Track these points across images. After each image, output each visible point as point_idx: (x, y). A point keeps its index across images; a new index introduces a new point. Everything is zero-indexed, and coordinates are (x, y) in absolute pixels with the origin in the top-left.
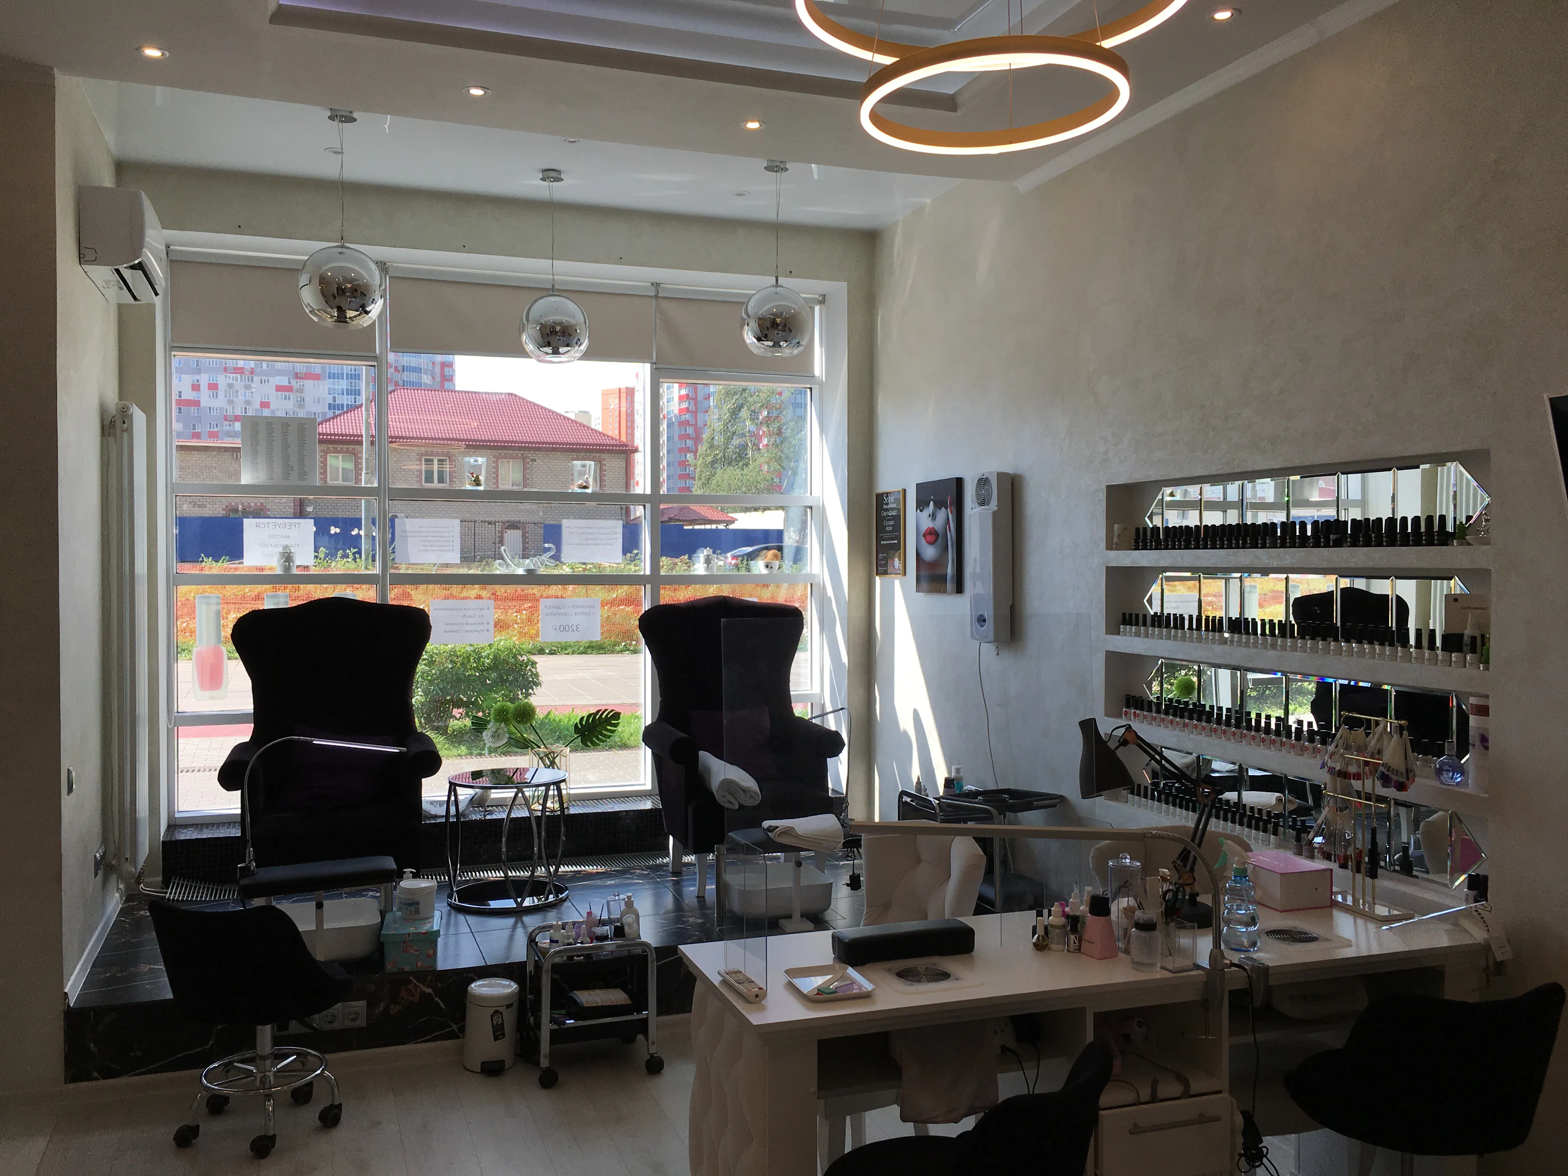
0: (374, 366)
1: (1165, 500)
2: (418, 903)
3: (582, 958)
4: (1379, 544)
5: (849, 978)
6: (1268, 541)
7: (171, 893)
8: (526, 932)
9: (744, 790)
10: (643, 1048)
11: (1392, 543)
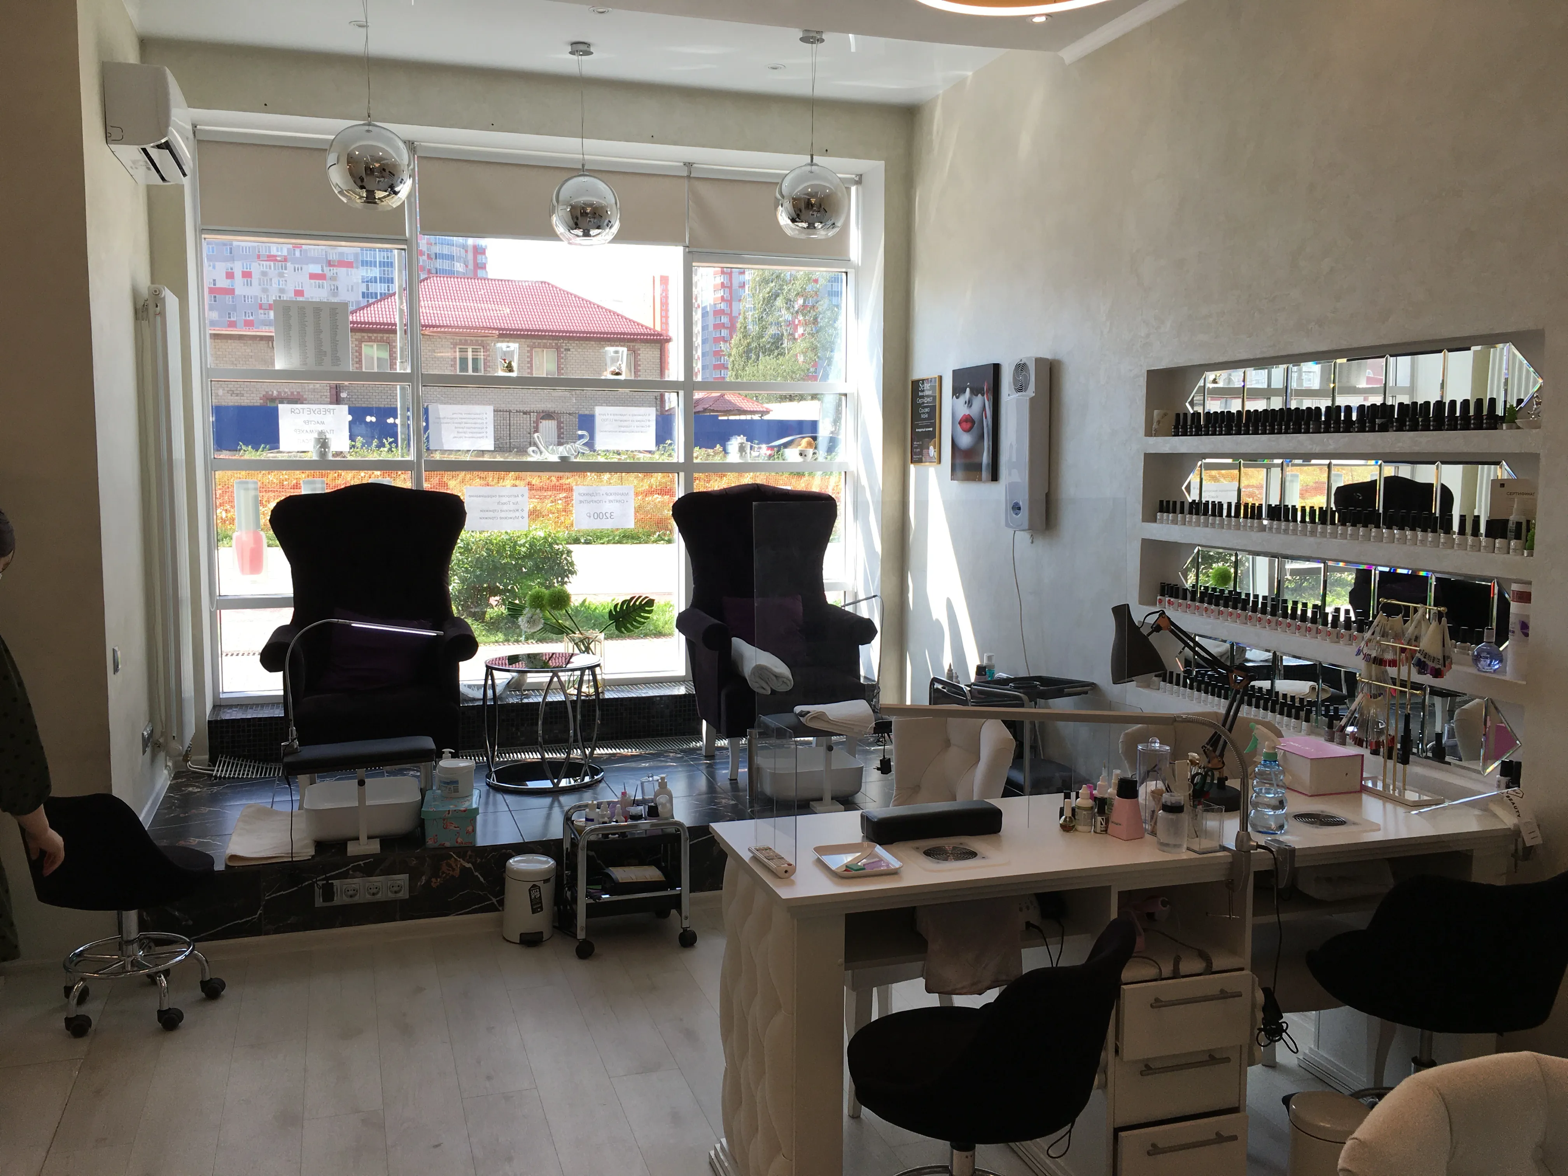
0: (404, 249)
1: (1206, 388)
2: (456, 782)
3: (617, 836)
4: (1426, 428)
5: (877, 856)
6: (1311, 426)
7: (218, 771)
8: (563, 811)
9: (777, 676)
10: (676, 922)
11: (1439, 427)
